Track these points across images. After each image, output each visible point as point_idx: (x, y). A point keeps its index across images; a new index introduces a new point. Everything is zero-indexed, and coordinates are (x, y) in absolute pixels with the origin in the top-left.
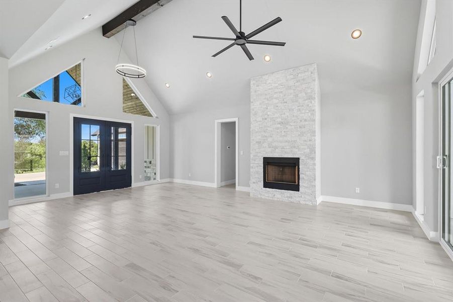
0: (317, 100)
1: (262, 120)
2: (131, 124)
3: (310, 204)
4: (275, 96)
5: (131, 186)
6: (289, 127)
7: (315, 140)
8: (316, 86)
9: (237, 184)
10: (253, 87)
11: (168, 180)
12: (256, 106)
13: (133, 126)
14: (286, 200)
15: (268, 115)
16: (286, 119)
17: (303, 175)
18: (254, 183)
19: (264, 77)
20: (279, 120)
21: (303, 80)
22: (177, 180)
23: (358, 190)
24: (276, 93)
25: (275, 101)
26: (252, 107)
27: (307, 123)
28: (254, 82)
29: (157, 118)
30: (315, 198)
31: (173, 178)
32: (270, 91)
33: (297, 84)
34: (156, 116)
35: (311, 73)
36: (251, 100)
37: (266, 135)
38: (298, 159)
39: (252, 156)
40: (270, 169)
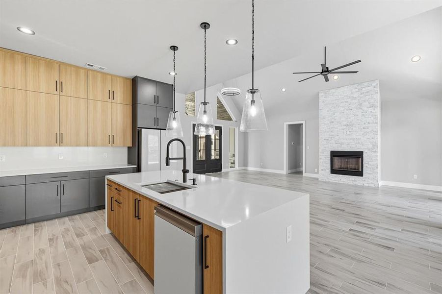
0: (378, 108)
1: (329, 123)
2: (221, 127)
3: (373, 186)
4: (342, 104)
5: (221, 171)
6: (354, 128)
7: (377, 138)
8: (378, 97)
9: (304, 172)
10: (321, 99)
11: (243, 168)
12: (324, 112)
13: (222, 128)
14: (351, 183)
15: (335, 119)
16: (351, 122)
17: (367, 165)
18: (322, 170)
19: (331, 91)
20: (345, 123)
21: (367, 92)
22: (251, 168)
23: (415, 177)
24: (343, 102)
25: (342, 109)
26: (320, 113)
27: (370, 125)
28: (322, 94)
29: (236, 121)
30: (377, 181)
31: (247, 166)
32: (336, 101)
33: (361, 96)
34: (235, 120)
35: (374, 87)
36: (320, 108)
37: (333, 134)
38: (362, 152)
39: (320, 150)
40: (336, 159)
